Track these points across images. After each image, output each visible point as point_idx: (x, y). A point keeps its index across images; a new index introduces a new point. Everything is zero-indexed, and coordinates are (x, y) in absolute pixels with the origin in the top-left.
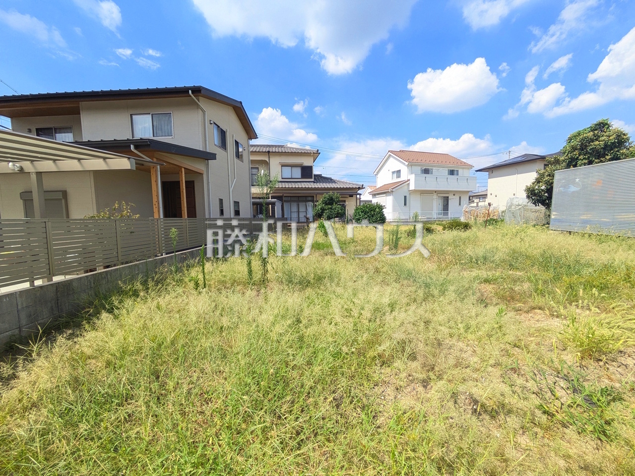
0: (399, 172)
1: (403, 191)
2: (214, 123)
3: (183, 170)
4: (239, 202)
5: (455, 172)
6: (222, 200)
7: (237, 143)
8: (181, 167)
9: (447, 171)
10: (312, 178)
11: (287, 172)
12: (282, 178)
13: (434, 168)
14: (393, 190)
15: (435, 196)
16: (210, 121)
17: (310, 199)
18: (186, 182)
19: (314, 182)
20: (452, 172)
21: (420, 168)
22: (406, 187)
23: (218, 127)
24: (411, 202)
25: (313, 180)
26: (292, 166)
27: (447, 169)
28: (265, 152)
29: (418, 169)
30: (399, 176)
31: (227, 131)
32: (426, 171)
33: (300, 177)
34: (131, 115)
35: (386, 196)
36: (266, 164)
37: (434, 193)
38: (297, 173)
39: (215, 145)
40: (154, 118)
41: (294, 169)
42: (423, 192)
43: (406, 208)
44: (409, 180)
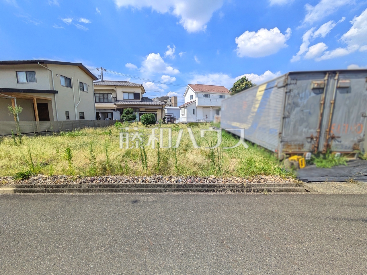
0: (192, 96)
1: (193, 106)
2: (60, 75)
3: (35, 99)
4: (83, 113)
5: (223, 97)
6: (68, 112)
7: (82, 84)
8: (34, 98)
9: (218, 96)
10: (139, 99)
11: (126, 96)
12: (123, 99)
13: (210, 94)
14: (187, 106)
15: (211, 109)
16: (57, 75)
17: (137, 110)
18: (37, 104)
19: (141, 101)
20: (221, 97)
21: (202, 94)
22: (194, 104)
23: (65, 77)
24: (197, 112)
25: (140, 100)
26: (129, 93)
27: (218, 95)
28: (113, 85)
29: (201, 95)
30: (192, 99)
31: (72, 78)
32: (206, 96)
33: (133, 99)
34: (16, 72)
35: (185, 109)
36: (115, 91)
37: (211, 107)
38: (132, 96)
39: (61, 86)
40: (27, 73)
41: (130, 94)
42: (204, 107)
43: (194, 115)
44: (196, 101)
